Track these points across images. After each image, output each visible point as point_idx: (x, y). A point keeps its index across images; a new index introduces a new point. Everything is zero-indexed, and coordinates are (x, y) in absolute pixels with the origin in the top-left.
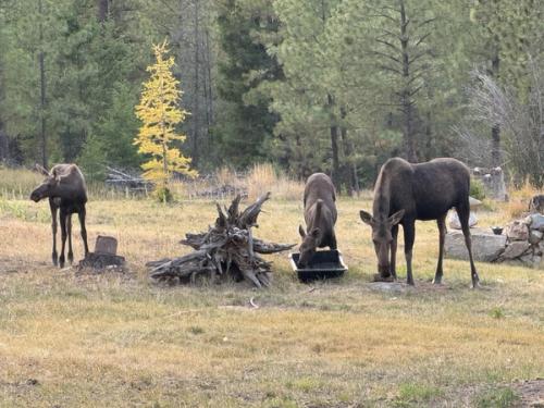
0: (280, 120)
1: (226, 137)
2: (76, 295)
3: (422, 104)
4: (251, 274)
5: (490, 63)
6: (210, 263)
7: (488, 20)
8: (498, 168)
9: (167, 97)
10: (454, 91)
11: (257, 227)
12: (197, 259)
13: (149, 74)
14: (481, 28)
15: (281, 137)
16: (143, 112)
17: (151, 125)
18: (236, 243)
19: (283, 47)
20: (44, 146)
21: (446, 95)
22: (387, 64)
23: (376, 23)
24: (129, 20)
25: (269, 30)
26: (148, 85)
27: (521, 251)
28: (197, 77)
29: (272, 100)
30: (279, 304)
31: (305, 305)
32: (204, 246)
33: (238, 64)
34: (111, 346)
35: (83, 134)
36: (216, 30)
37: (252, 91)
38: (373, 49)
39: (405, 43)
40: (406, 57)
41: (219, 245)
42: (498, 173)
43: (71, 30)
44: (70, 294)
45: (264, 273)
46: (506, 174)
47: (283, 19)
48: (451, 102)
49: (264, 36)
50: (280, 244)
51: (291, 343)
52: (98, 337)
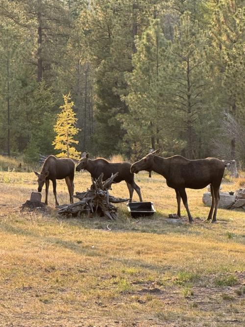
0: (127, 133)
1: (99, 141)
2: (20, 222)
3: (197, 127)
4: (107, 213)
5: (231, 107)
6: (87, 207)
7: (231, 86)
8: (234, 161)
9: (70, 122)
10: (213, 121)
11: (111, 189)
12: (81, 205)
13: (61, 110)
14: (227, 90)
15: (127, 142)
16: (57, 129)
17: (61, 135)
18: (101, 198)
19: (129, 97)
20: (8, 143)
21: (209, 123)
22: (180, 106)
23: (175, 86)
24: (52, 81)
25: (122, 88)
26: (61, 115)
27: (243, 204)
28: (85, 110)
29: (123, 123)
30: (121, 229)
31: (134, 229)
32: (85, 199)
33: (106, 105)
34: (36, 249)
35: (28, 138)
36: (96, 87)
37: (113, 118)
38: (173, 99)
39: (189, 96)
40: (190, 104)
41: (92, 198)
42: (233, 163)
43: (23, 86)
44: (17, 221)
45: (114, 213)
46: (238, 163)
47: (129, 83)
48: (211, 127)
49: (120, 91)
50: (123, 198)
51: (126, 249)
52: (30, 244)
